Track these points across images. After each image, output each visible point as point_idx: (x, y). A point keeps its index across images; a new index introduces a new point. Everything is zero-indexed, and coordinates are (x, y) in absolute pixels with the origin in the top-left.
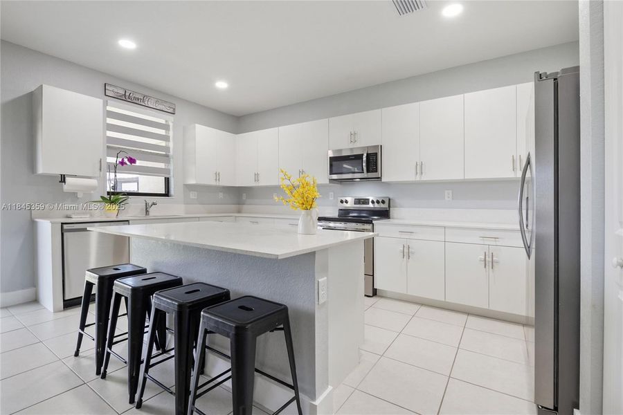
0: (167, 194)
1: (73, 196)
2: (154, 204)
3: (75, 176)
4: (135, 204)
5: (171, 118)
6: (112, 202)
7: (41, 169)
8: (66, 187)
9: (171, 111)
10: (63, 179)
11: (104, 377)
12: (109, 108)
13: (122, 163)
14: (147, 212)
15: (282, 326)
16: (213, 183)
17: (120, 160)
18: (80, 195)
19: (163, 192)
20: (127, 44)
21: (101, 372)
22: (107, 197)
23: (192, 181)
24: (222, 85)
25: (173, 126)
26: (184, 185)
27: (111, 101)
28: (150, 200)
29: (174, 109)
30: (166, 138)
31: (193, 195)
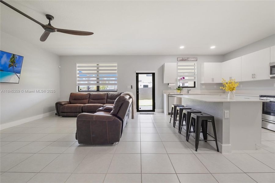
0: (195, 87)
1: (170, 88)
2: (190, 90)
3: (171, 83)
4: (185, 90)
5: (196, 62)
6: (179, 90)
7: (165, 82)
8: (169, 86)
9: (196, 60)
10: (168, 84)
11: (175, 127)
12: (178, 64)
13: (181, 79)
14: (188, 92)
15: (211, 121)
16: (211, 82)
17: (181, 78)
18: (172, 88)
19: (194, 86)
20: (182, 47)
21: (174, 126)
22: (178, 88)
23: (203, 82)
24: (213, 47)
25: (197, 65)
26: (201, 84)
27: (179, 62)
28: (189, 89)
29: (197, 59)
30: (194, 69)
31: (204, 87)
